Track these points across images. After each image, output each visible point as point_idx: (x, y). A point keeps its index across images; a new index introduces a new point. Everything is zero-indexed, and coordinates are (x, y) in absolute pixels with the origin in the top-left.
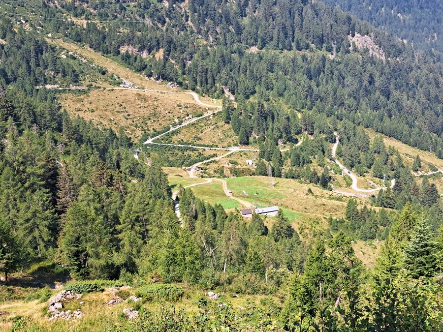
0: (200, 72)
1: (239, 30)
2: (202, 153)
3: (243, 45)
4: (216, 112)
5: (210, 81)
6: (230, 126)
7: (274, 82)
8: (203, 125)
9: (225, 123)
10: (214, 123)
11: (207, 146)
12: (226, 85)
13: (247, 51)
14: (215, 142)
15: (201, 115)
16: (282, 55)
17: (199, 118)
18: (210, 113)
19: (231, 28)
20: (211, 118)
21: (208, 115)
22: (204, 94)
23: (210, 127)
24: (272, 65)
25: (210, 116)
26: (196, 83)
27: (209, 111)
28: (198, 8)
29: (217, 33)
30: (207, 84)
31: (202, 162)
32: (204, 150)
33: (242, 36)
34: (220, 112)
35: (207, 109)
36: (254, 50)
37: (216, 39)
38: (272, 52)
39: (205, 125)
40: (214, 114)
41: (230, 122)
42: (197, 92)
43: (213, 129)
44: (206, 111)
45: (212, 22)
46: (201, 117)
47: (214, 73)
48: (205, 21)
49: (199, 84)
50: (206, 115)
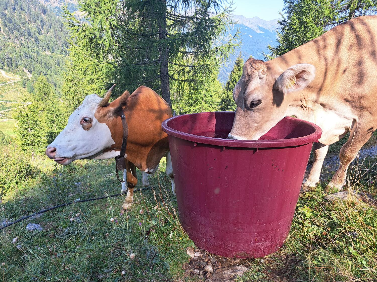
0: (7, 58)
1: (37, 42)
2: (4, 105)
3: (40, 49)
4: (16, 81)
5: (14, 65)
6: (26, 90)
7: (60, 71)
8: (6, 88)
9: (23, 88)
10: (15, 88)
11: (9, 101)
12: (26, 68)
13: (43, 53)
14: (16, 99)
15: (6, 83)
16: (65, 58)
17: (3, 84)
18: (13, 81)
19: (32, 39)
20: (13, 84)
21: (11, 82)
22: (10, 72)
23: (12, 90)
24: (59, 62)
25: (12, 83)
26: (4, 65)
27: (11, 81)
28: (8, 24)
29: (22, 41)
30: (12, 66)
31: (5, 111)
32: (7, 103)
33: (39, 45)
34: (19, 82)
35: (10, 79)
36: (48, 53)
37: (22, 44)
38: (59, 56)
39: (8, 88)
40: (15, 82)
41: (26, 87)
42: (5, 70)
43: (14, 91)
44: (9, 80)
45: (18, 33)
46: (5, 84)
47: (17, 60)
48: (13, 33)
49: (6, 66)
50: (9, 82)
